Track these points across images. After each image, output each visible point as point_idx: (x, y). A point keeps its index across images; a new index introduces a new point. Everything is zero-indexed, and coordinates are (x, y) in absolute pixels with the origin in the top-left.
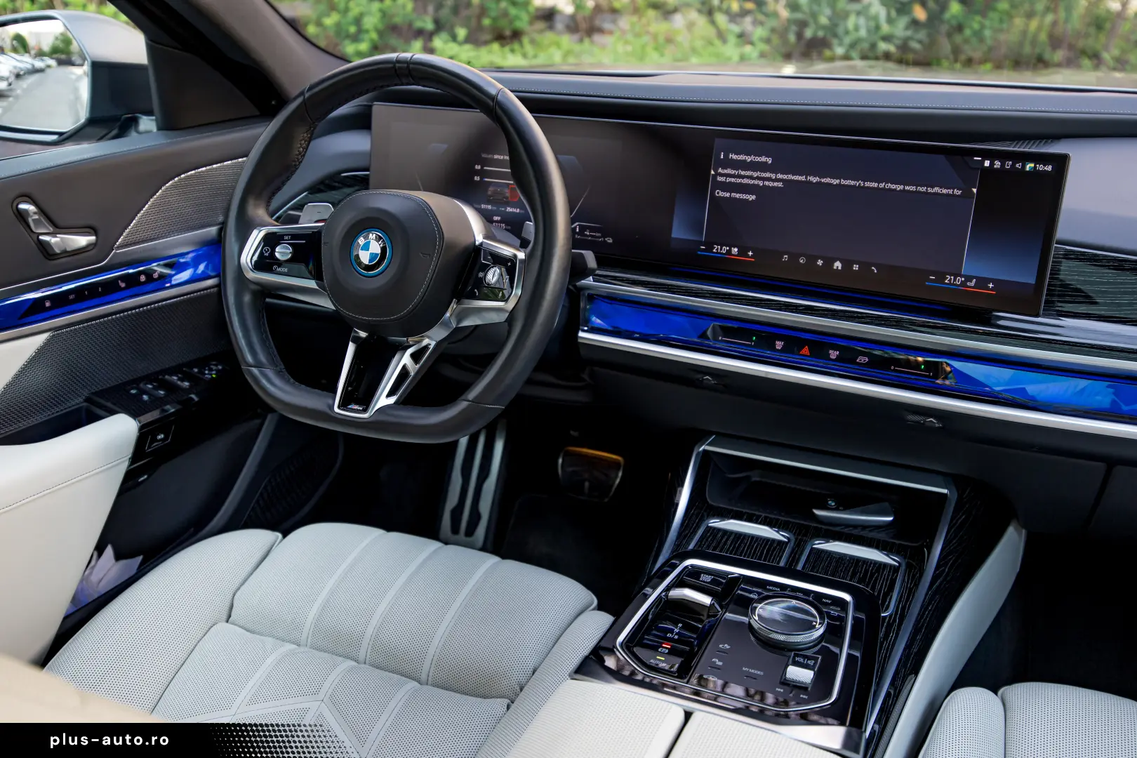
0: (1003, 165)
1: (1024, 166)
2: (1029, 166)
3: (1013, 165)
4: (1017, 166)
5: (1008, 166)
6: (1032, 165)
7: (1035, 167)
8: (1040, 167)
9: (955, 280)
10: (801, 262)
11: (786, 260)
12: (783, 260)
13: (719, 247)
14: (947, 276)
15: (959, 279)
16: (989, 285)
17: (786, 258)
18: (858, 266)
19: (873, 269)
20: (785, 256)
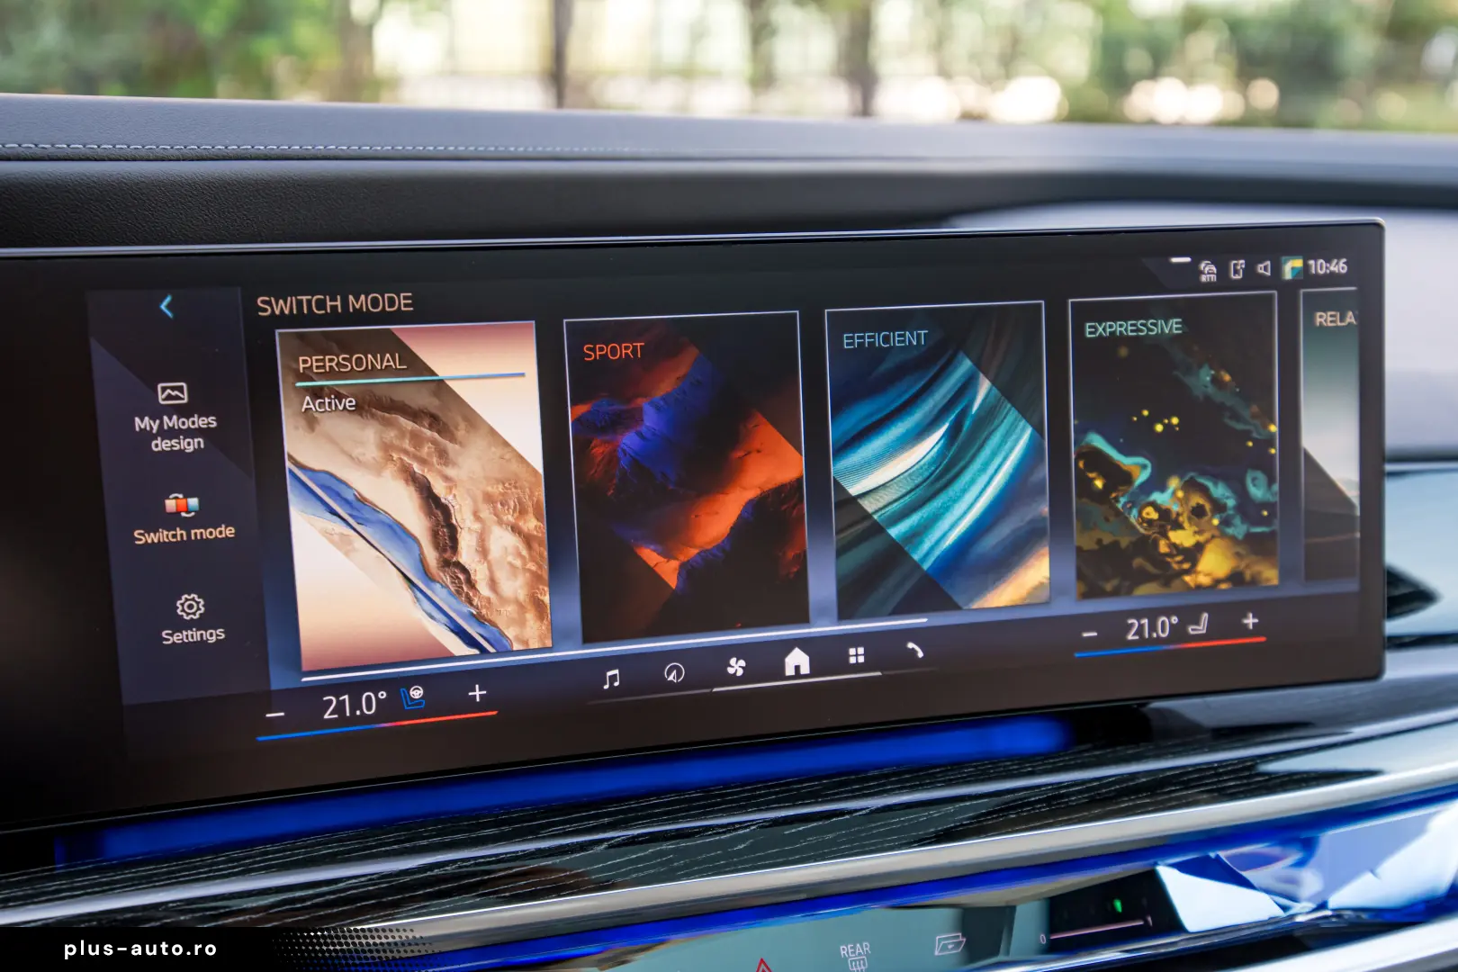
0: (1223, 272)
1: (1277, 269)
2: (1292, 266)
3: (1250, 269)
4: (1260, 269)
5: (1236, 272)
6: (1298, 263)
7: (1306, 267)
8: (1319, 267)
9: (1153, 628)
10: (671, 678)
11: (616, 684)
12: (606, 687)
13: (346, 697)
14: (1130, 621)
15: (1163, 623)
16: (1246, 621)
17: (613, 678)
18: (861, 650)
19: (913, 649)
20: (609, 673)
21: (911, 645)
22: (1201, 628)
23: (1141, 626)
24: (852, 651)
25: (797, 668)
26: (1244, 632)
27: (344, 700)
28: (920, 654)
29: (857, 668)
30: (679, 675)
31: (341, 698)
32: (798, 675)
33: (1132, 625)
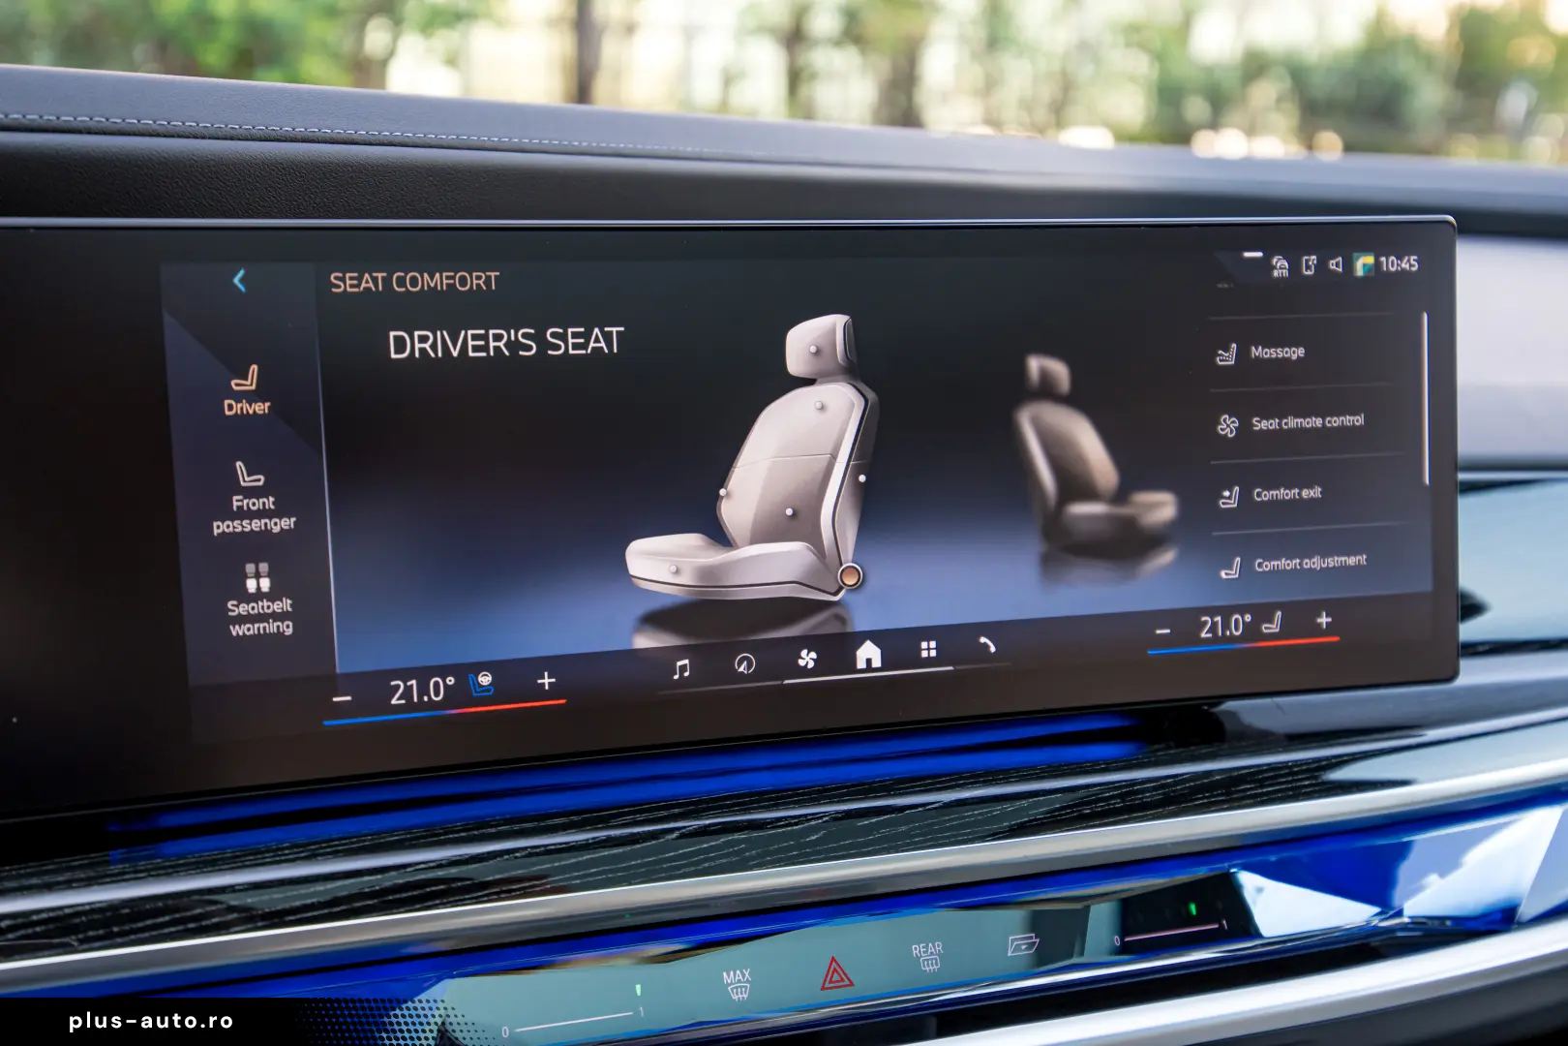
0: (1295, 267)
1: (1349, 265)
2: (1363, 263)
3: (1322, 265)
4: (1332, 264)
5: (1308, 268)
6: (1370, 260)
7: (1378, 263)
8: (1391, 264)
9: (1226, 625)
10: (741, 669)
11: (687, 674)
12: (676, 677)
13: (414, 682)
14: (1204, 619)
15: (1236, 621)
16: (1319, 620)
17: (683, 668)
18: (933, 644)
19: (985, 643)
20: (679, 663)
21: (983, 640)
22: (1274, 626)
23: (1214, 625)
24: (924, 645)
25: (869, 661)
26: (1317, 630)
27: (412, 685)
28: (993, 649)
29: (929, 661)
30: (749, 666)
31: (409, 683)
32: (869, 668)
33: (1206, 622)
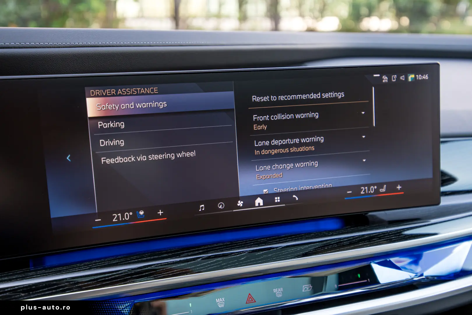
0: (390, 79)
1: (407, 78)
2: (411, 77)
3: (398, 78)
4: (401, 78)
5: (394, 79)
6: (413, 76)
7: (415, 77)
8: (420, 77)
9: (369, 190)
10: (220, 207)
11: (203, 209)
12: (200, 210)
13: (120, 214)
14: (362, 188)
15: (372, 188)
16: (398, 187)
17: (202, 208)
18: (279, 198)
20: (201, 206)
21: (294, 196)
22: (383, 190)
23: (365, 190)
24: (276, 198)
25: (259, 204)
26: (397, 191)
27: (119, 215)
28: (297, 199)
29: (278, 203)
30: (222, 206)
31: (118, 215)
32: (259, 206)
